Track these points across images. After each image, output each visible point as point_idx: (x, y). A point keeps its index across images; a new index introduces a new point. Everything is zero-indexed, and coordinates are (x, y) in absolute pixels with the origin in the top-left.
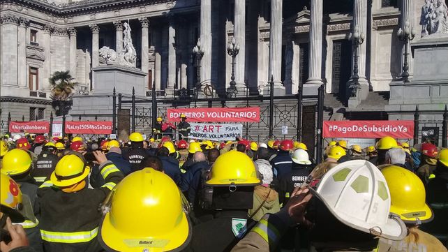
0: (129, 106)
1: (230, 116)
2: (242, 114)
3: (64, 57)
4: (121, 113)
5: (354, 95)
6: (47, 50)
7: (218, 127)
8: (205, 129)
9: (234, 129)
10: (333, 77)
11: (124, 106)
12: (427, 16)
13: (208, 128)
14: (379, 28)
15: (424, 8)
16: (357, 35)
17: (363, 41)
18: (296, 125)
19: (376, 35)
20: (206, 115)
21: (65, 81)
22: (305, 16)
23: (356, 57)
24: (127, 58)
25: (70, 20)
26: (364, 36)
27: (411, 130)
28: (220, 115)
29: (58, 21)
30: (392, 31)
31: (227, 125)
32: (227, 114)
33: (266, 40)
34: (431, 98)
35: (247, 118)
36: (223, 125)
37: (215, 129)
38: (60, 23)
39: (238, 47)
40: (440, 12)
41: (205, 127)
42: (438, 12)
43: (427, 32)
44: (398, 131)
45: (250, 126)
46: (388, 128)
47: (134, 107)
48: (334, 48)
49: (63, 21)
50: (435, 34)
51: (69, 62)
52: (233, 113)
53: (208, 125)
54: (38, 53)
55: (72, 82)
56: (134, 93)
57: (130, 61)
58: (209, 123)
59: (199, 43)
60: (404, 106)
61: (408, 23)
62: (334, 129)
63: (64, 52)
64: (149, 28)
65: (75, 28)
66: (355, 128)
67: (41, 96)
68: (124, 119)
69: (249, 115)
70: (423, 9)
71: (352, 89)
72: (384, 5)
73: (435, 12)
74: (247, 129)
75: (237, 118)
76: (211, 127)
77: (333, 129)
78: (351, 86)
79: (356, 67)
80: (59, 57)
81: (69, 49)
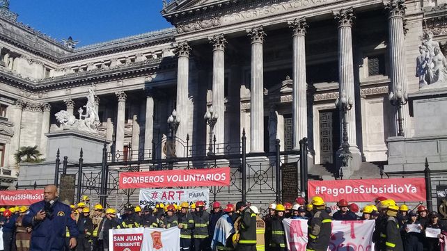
0: (74, 171)
1: (194, 179)
2: (209, 177)
3: (35, 133)
4: (65, 179)
5: (345, 164)
6: (17, 126)
7: (180, 192)
8: (164, 195)
9: (198, 195)
10: (321, 149)
11: (70, 171)
12: (424, 66)
13: (167, 195)
14: (368, 97)
15: (420, 58)
16: (344, 100)
17: (351, 106)
18: (275, 187)
19: (365, 104)
20: (165, 178)
21: (32, 157)
22: (289, 86)
23: (345, 124)
24: (88, 124)
25: (45, 95)
26: (353, 101)
27: (421, 190)
28: (182, 179)
29: (32, 96)
30: (382, 99)
31: (190, 191)
32: (191, 176)
33: (248, 111)
34: (440, 155)
35: (214, 181)
36: (185, 190)
37: (176, 195)
38: (34, 98)
39: (216, 116)
40: (439, 60)
41: (165, 193)
42: (436, 60)
43: (426, 82)
44: (405, 192)
45: (219, 191)
46: (392, 188)
47: (80, 172)
48: (320, 119)
49: (37, 97)
50: (436, 83)
51: (40, 138)
52: (198, 175)
53: (167, 191)
54: (7, 128)
55: (40, 157)
56: (81, 156)
57: (91, 126)
58: (169, 188)
59: (174, 113)
60: (408, 166)
61: (399, 87)
62: (322, 190)
63: (36, 127)
64: (126, 102)
65: (49, 103)
66: (349, 190)
67: (4, 173)
68: (68, 186)
69: (217, 177)
70: (418, 59)
71: (343, 158)
72: (371, 74)
73: (433, 61)
74: (215, 195)
75: (203, 181)
76: (172, 194)
77: (320, 191)
78: (341, 155)
79: (345, 134)
80: (30, 133)
81: (41, 125)
